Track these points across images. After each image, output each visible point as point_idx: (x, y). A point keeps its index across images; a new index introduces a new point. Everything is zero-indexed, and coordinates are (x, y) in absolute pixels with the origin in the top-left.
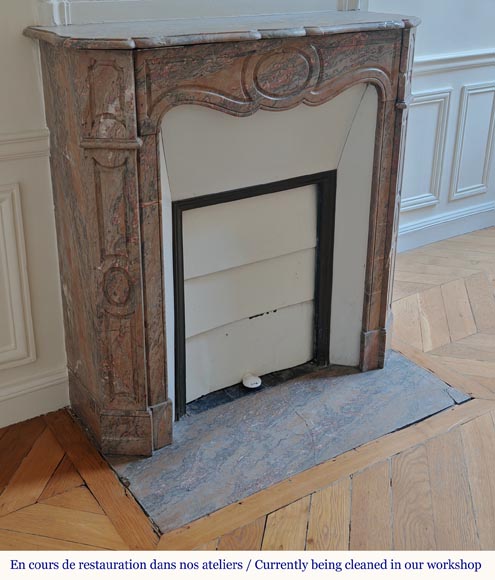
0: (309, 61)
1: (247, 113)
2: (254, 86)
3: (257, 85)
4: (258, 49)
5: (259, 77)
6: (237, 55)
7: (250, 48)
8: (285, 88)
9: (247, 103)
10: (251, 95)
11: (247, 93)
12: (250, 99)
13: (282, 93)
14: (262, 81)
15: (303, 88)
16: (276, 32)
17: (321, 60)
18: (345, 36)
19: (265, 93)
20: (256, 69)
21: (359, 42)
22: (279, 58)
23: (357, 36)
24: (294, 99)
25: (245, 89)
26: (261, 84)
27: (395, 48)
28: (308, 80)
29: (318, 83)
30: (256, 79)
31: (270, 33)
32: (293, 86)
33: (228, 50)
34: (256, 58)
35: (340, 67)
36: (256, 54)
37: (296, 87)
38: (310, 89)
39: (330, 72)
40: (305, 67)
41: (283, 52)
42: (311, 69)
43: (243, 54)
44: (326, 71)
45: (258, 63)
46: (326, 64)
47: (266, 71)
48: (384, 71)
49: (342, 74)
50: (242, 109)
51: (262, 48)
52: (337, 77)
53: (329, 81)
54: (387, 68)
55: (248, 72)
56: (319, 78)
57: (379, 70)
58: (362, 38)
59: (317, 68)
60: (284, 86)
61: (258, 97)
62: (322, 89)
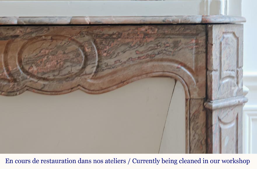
0: (84, 51)
1: (10, 93)
2: (19, 68)
3: (23, 68)
4: (21, 34)
5: (24, 61)
7: (11, 33)
8: (56, 73)
9: (11, 84)
10: (16, 76)
11: (10, 74)
12: (15, 80)
13: (52, 77)
14: (27, 64)
15: (77, 75)
17: (98, 49)
18: (127, 28)
19: (32, 75)
20: (20, 54)
21: (146, 35)
22: (46, 45)
23: (143, 29)
24: (67, 85)
25: (8, 70)
26: (27, 68)
27: (197, 44)
28: (84, 68)
29: (96, 72)
30: (20, 62)
32: (65, 72)
34: (19, 43)
35: (124, 57)
36: (19, 39)
37: (69, 73)
38: (86, 77)
39: (111, 62)
40: (80, 54)
41: (52, 39)
42: (86, 56)
43: (5, 38)
44: (106, 61)
45: (23, 47)
46: (105, 54)
47: (31, 56)
48: (185, 66)
49: (126, 65)
50: (5, 89)
51: (26, 34)
52: (120, 67)
53: (110, 71)
54: (189, 64)
55: (10, 54)
56: (98, 66)
57: (176, 65)
58: (150, 32)
59: (94, 57)
60: (54, 71)
61: (24, 79)
62: (102, 78)
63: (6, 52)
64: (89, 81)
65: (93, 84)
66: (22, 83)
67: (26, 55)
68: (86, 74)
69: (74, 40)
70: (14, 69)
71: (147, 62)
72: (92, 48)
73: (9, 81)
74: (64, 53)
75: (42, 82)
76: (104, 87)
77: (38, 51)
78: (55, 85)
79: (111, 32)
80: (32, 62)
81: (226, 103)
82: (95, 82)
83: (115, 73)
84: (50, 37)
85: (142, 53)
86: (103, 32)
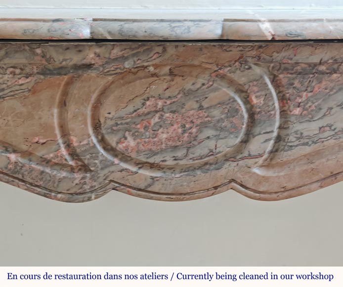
0: (247, 101)
1: (75, 196)
2: (94, 140)
3: (102, 141)
4: (98, 62)
5: (106, 125)
6: (44, 72)
7: (75, 58)
8: (180, 153)
9: (78, 176)
10: (87, 159)
11: (74, 154)
12: (85, 168)
13: (170, 162)
14: (113, 132)
16: (127, 26)
17: (283, 99)
19: (125, 158)
20: (96, 107)
22: (158, 87)
24: (204, 179)
25: (68, 145)
26: (112, 140)
28: (245, 141)
29: (274, 151)
30: (97, 127)
31: (115, 27)
32: (199, 151)
33: (19, 59)
34: (95, 82)
36: (93, 73)
37: (211, 153)
38: (250, 162)
39: (311, 128)
40: (237, 111)
41: (171, 73)
42: (252, 115)
43: (61, 71)
44: (298, 127)
45: (103, 93)
46: (297, 111)
47: (122, 113)
50: (63, 187)
51: (109, 61)
52: (332, 142)
53: (307, 150)
55: (72, 109)
56: (279, 139)
59: (270, 117)
61: (106, 165)
62: (282, 165)
63: (63, 104)
64: (257, 171)
65: (266, 179)
66: (102, 174)
67: (109, 112)
68: (250, 156)
69: (223, 77)
70: (82, 144)
72: (268, 96)
73: (72, 170)
74: (201, 108)
75: (147, 173)
76: (290, 185)
77: (138, 102)
78: (176, 180)
79: (315, 59)
80: (125, 127)
82: (270, 173)
83: (318, 154)
84: (166, 70)
86: (295, 59)
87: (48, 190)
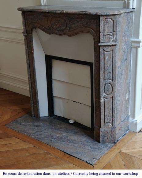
0: (66, 21)
1: (49, 33)
3: (52, 26)
4: (51, 15)
11: (49, 28)
13: (58, 30)
15: (65, 30)
19: (54, 29)
22: (57, 19)
23: (81, 16)
24: (62, 33)
25: (48, 26)
27: (96, 22)
28: (66, 27)
29: (69, 29)
30: (51, 24)
35: (76, 25)
36: (50, 17)
39: (73, 26)
40: (65, 23)
41: (58, 17)
42: (67, 24)
43: (47, 16)
44: (72, 26)
46: (71, 24)
48: (93, 30)
49: (77, 28)
52: (75, 28)
54: (94, 29)
56: (70, 27)
57: (91, 29)
58: (83, 17)
60: (59, 28)
61: (52, 29)
62: (71, 31)
63: (48, 21)
66: (52, 31)
67: (52, 22)
68: (67, 30)
70: (50, 26)
71: (83, 27)
72: (68, 21)
73: (49, 30)
74: (61, 22)
75: (56, 31)
77: (55, 21)
78: (59, 32)
79: (72, 16)
80: (54, 24)
81: (105, 44)
82: (69, 32)
83: (74, 30)
85: (81, 24)
87: (47, 33)
